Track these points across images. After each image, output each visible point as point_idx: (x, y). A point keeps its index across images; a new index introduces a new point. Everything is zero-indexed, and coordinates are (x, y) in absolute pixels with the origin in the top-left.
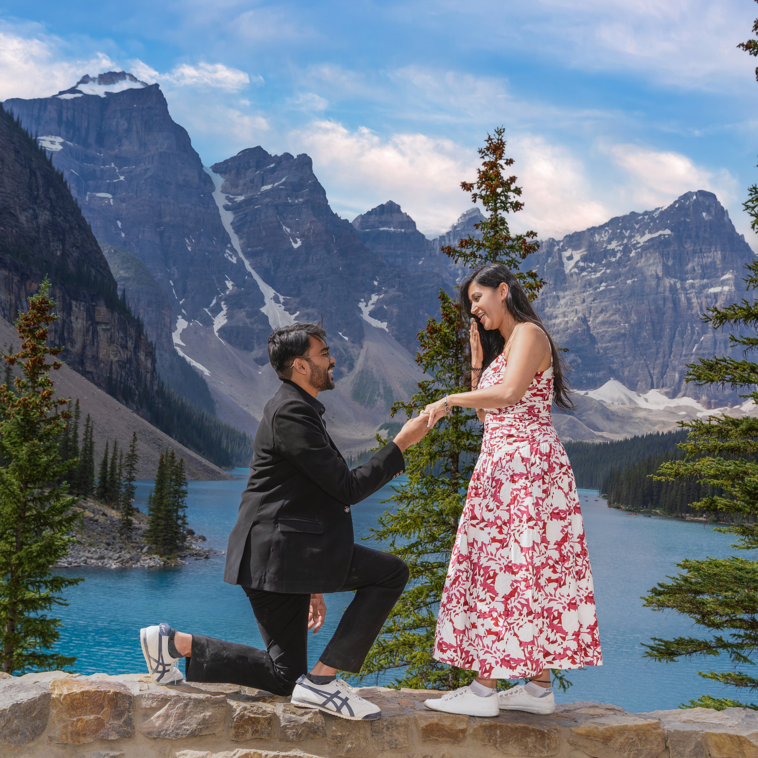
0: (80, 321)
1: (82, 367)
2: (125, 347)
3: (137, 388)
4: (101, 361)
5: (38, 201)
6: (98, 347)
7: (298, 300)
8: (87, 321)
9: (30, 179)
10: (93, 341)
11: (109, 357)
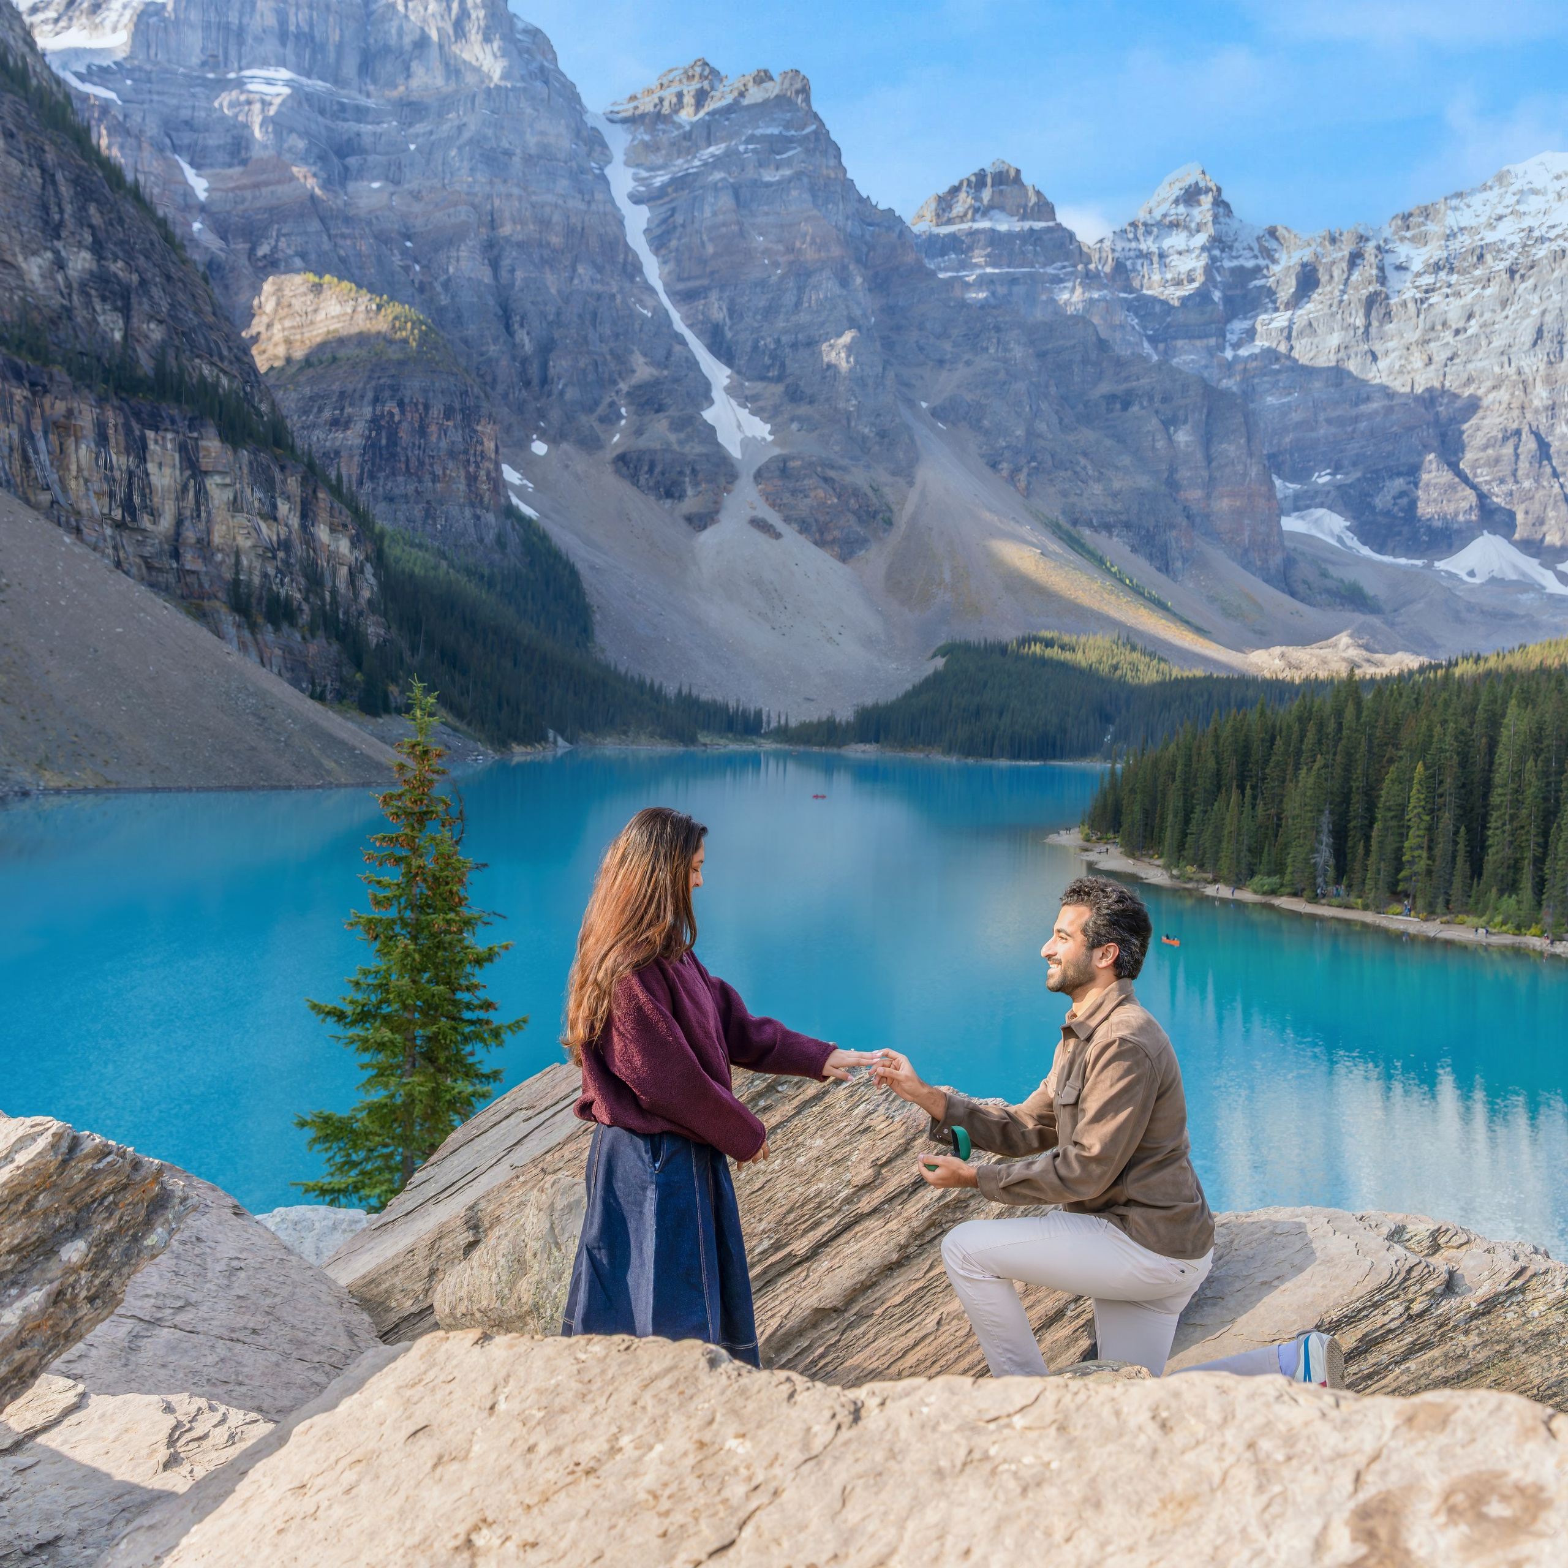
0: (167, 471)
1: (178, 562)
2: (271, 516)
3: (306, 599)
4: (219, 550)
5: (63, 234)
6: (208, 521)
7: (779, 389)
8: (182, 470)
9: (44, 188)
10: (199, 510)
11: (234, 539)
